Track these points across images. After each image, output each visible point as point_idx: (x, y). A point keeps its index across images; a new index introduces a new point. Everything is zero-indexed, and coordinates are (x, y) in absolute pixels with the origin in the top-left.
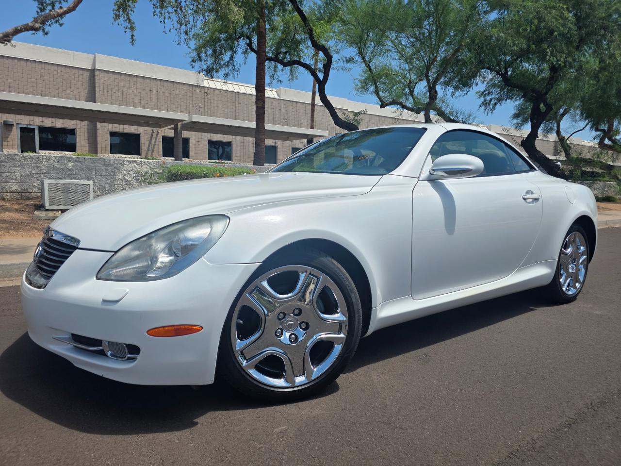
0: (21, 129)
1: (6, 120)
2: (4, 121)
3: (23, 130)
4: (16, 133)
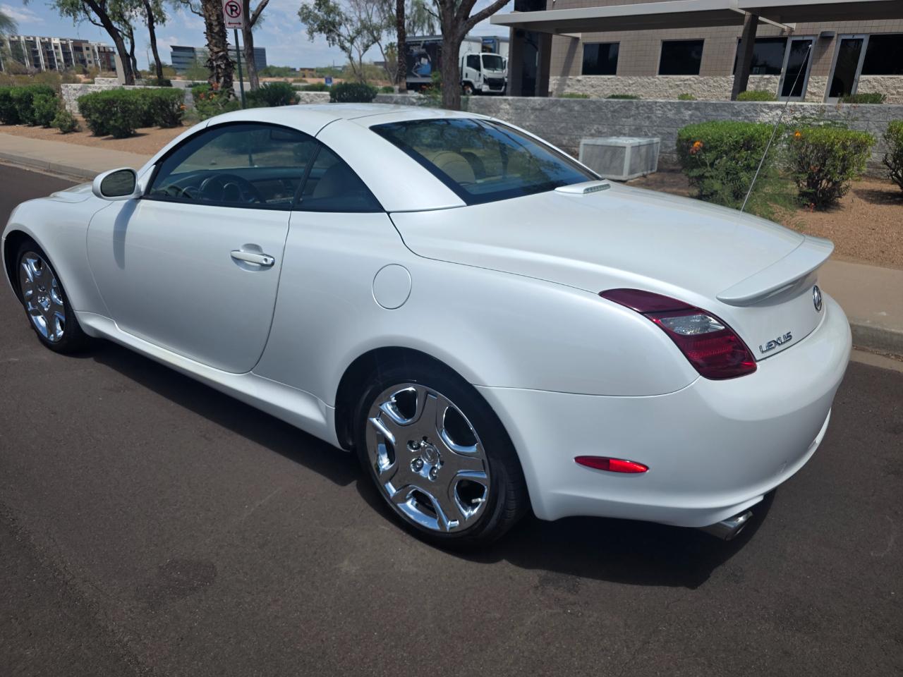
0: (843, 41)
1: (824, 30)
2: (822, 33)
3: (845, 43)
4: (834, 49)
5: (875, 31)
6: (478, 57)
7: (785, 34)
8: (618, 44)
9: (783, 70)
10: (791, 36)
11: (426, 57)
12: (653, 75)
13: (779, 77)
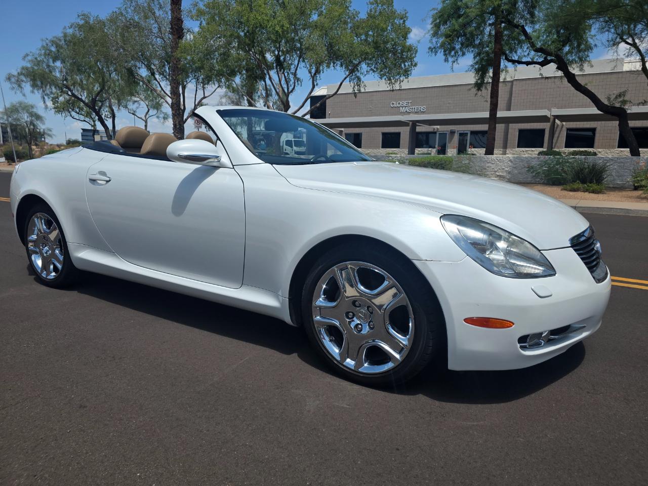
0: (460, 133)
1: (452, 129)
3: (461, 135)
4: (456, 138)
5: (472, 129)
6: (292, 141)
7: (436, 130)
8: (361, 133)
9: (436, 146)
10: (438, 131)
11: (263, 141)
12: (379, 148)
13: (435, 149)
